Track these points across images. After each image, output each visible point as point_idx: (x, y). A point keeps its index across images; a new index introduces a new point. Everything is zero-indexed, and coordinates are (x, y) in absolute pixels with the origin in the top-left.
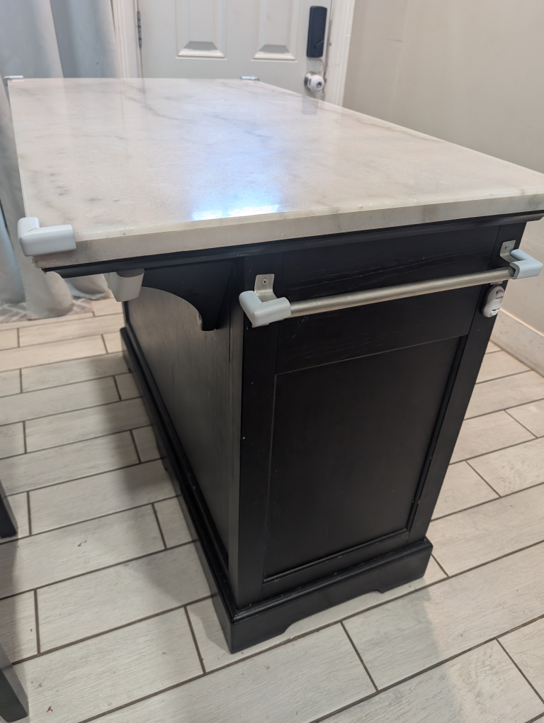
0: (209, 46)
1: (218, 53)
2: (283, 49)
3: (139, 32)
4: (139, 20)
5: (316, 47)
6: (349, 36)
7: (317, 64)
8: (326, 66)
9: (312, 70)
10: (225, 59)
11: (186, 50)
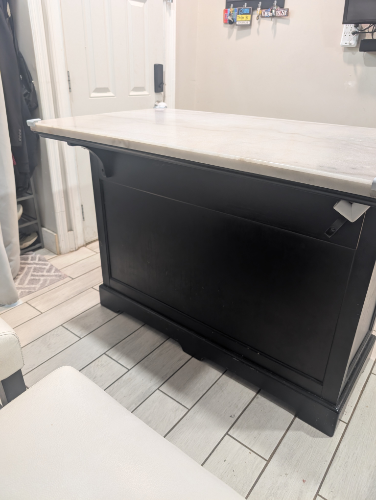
0: (106, 90)
1: (110, 94)
2: (142, 89)
3: (69, 84)
4: (69, 76)
5: (159, 86)
6: (174, 79)
7: (160, 96)
8: (164, 97)
9: (158, 100)
10: (115, 97)
11: (94, 93)
